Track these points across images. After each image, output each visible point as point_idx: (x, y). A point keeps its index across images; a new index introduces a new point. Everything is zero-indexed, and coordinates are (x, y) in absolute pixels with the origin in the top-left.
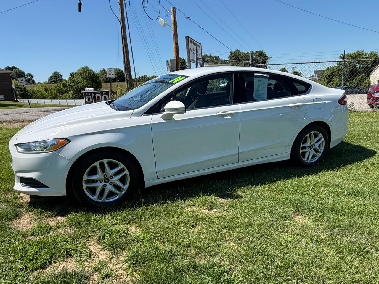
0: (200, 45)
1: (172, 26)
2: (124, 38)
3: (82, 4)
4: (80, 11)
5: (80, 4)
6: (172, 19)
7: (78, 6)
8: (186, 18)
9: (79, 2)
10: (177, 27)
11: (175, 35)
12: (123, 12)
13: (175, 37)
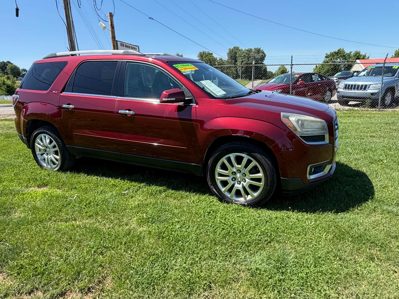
0: (137, 47)
1: (110, 29)
2: (70, 40)
3: (19, 9)
4: (17, 15)
5: (17, 10)
6: (110, 23)
7: (15, 10)
8: (149, 18)
9: (16, 8)
10: (114, 31)
11: (112, 38)
12: (68, 16)
13: (113, 39)
